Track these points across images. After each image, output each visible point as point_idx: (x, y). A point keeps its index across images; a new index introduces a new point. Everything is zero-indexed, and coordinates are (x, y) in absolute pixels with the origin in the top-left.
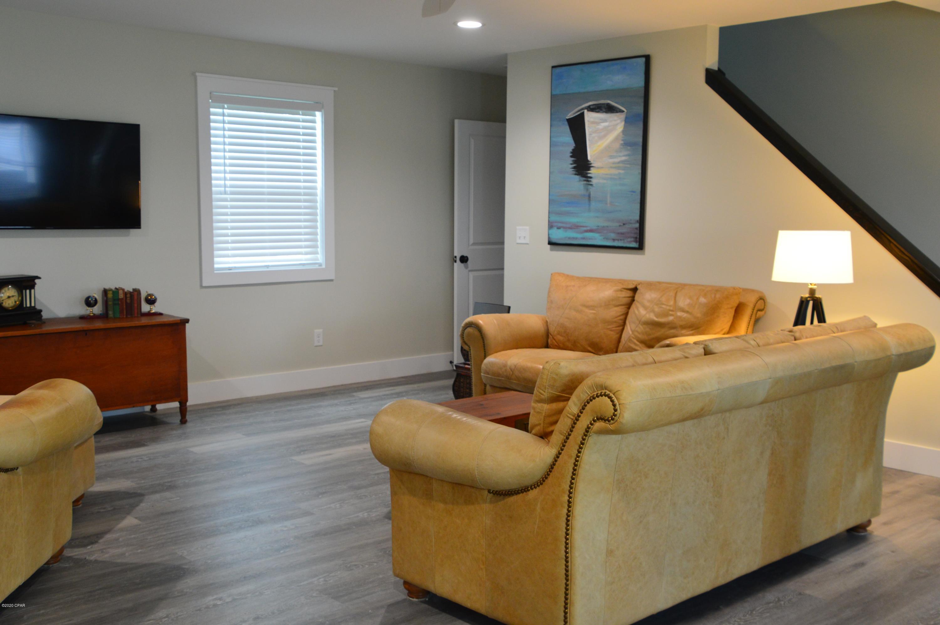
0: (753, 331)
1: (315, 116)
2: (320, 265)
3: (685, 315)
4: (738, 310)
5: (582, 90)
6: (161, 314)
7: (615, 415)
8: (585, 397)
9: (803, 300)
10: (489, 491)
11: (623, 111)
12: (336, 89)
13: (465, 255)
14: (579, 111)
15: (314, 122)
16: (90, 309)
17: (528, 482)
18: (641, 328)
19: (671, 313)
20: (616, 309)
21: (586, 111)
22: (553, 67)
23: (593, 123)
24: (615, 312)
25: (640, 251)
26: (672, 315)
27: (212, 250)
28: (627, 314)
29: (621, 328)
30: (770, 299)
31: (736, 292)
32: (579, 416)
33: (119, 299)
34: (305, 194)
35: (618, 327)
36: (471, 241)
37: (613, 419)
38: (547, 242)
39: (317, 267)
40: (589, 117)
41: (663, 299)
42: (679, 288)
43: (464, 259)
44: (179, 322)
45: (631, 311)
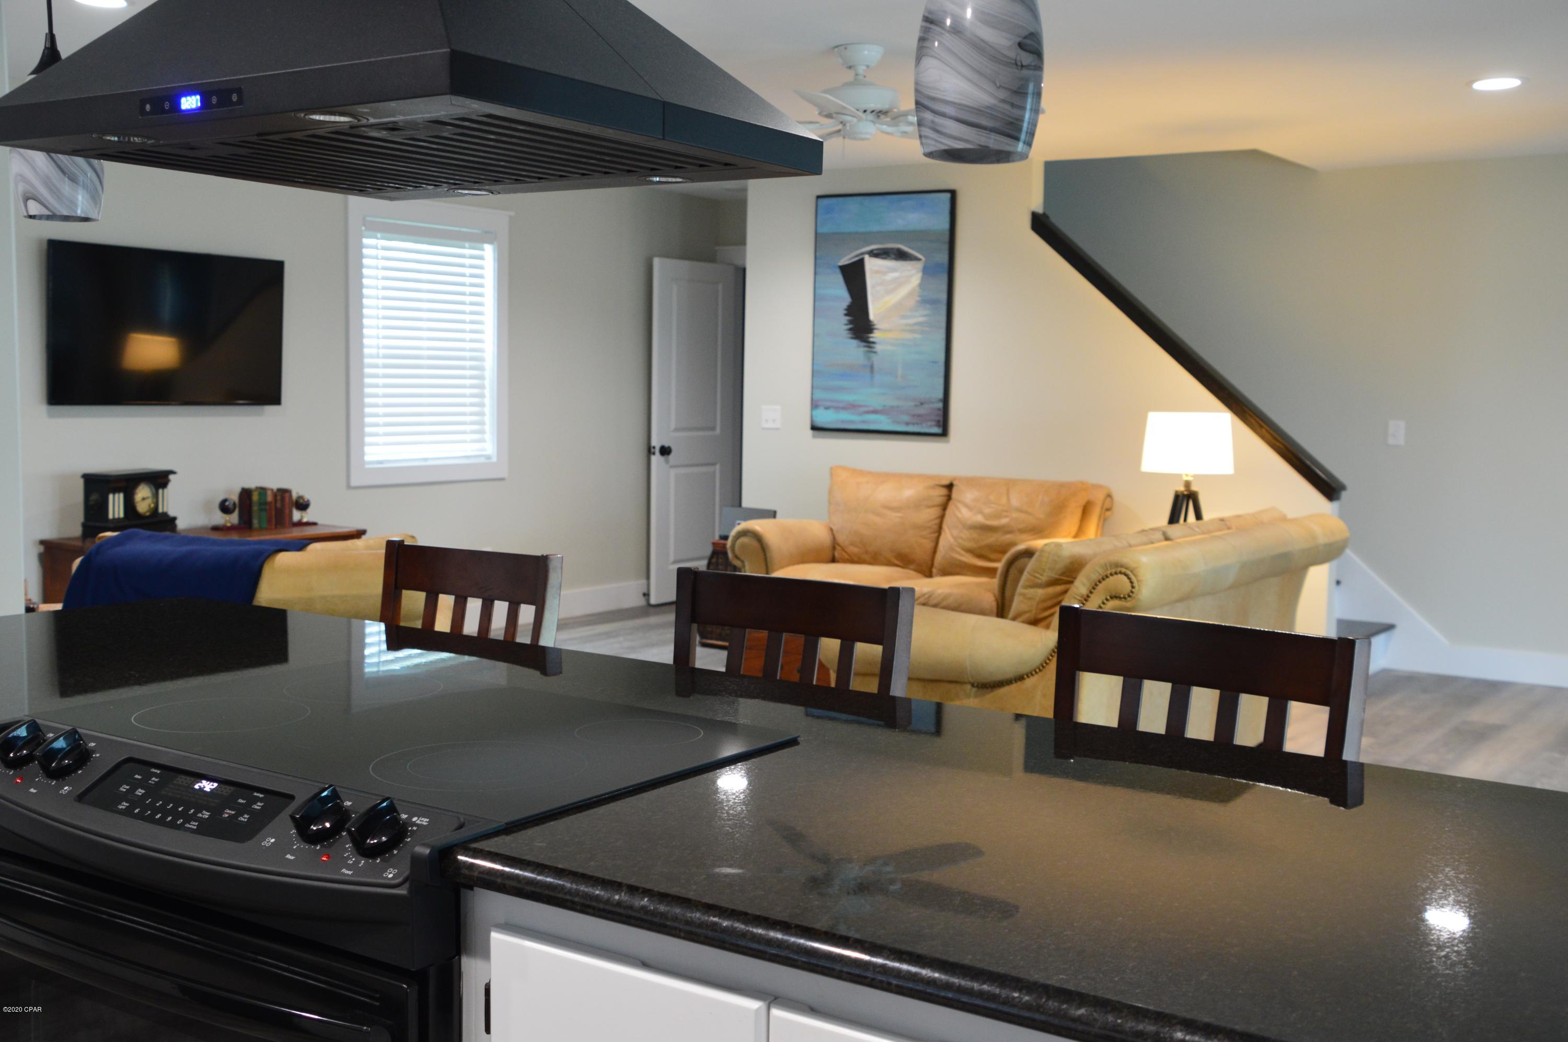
0: (1102, 535)
1: (483, 249)
2: (488, 457)
3: (1022, 516)
4: (1086, 510)
5: (861, 230)
6: (314, 524)
7: (1132, 592)
8: (1095, 577)
9: (1179, 494)
10: (973, 685)
11: (919, 259)
12: (512, 213)
13: (666, 445)
14: (857, 256)
15: (481, 258)
16: (227, 517)
17: (1024, 669)
18: (966, 534)
19: (1005, 514)
20: (929, 510)
21: (867, 258)
22: (819, 197)
23: (877, 272)
24: (929, 515)
25: (943, 438)
26: (1006, 517)
27: (362, 435)
28: (942, 517)
29: (936, 535)
30: (1117, 497)
31: (1084, 487)
32: (1088, 596)
33: (266, 503)
34: (472, 359)
35: (934, 533)
36: (673, 426)
37: (1129, 596)
38: (808, 426)
39: (482, 460)
40: (872, 266)
41: (992, 498)
42: (1009, 484)
43: (665, 451)
44: (355, 533)
45: (948, 512)
